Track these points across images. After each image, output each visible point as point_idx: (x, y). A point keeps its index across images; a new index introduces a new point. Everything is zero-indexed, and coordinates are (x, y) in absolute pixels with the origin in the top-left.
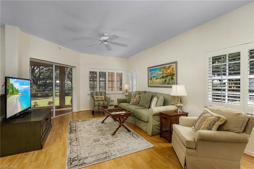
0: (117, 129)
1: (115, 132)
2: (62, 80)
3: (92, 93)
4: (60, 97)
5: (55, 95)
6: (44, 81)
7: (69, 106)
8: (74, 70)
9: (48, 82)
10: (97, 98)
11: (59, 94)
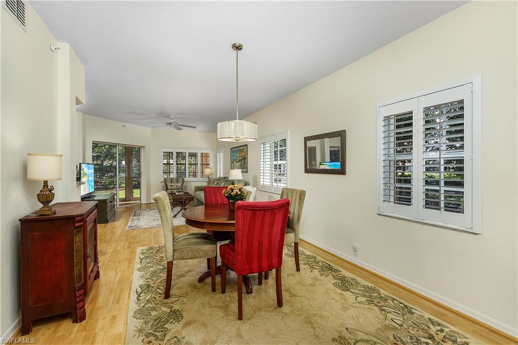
0: (178, 213)
1: (176, 215)
2: (129, 163)
3: (165, 180)
4: (125, 189)
5: (119, 188)
6: (99, 162)
7: (136, 199)
8: (142, 150)
9: (105, 163)
10: (171, 186)
11: (124, 185)
